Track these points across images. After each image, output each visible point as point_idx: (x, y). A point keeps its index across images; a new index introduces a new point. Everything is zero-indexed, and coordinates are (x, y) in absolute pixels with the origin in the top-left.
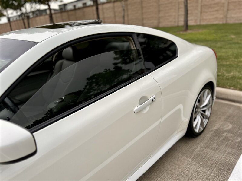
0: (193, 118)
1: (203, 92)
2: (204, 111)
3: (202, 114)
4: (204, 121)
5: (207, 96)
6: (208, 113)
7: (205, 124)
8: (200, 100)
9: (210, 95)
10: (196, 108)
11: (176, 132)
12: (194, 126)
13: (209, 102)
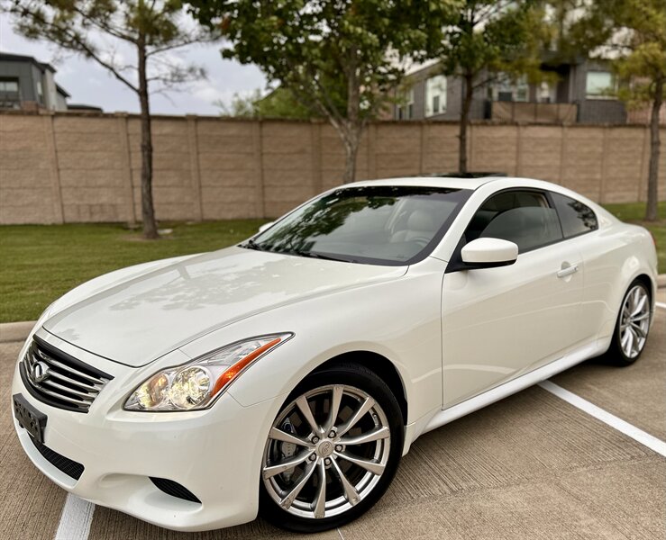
0: (621, 331)
1: (632, 290)
2: (638, 323)
3: (634, 328)
4: (638, 340)
5: (640, 299)
6: (644, 327)
7: (640, 347)
8: (628, 304)
9: (645, 297)
10: (624, 317)
11: (596, 337)
12: (623, 345)
13: (644, 309)
